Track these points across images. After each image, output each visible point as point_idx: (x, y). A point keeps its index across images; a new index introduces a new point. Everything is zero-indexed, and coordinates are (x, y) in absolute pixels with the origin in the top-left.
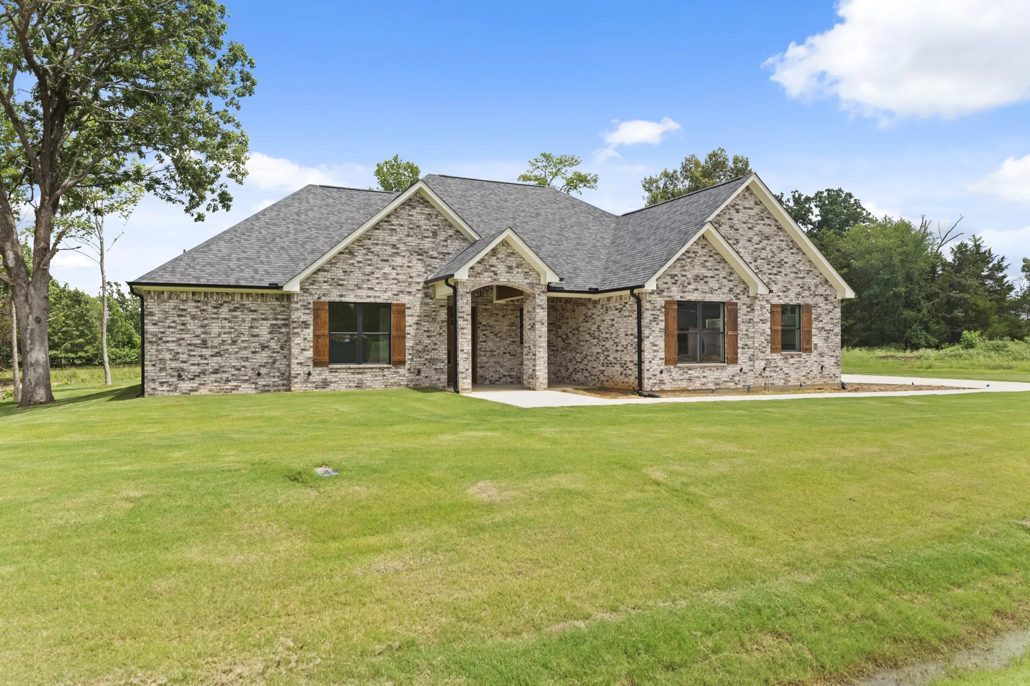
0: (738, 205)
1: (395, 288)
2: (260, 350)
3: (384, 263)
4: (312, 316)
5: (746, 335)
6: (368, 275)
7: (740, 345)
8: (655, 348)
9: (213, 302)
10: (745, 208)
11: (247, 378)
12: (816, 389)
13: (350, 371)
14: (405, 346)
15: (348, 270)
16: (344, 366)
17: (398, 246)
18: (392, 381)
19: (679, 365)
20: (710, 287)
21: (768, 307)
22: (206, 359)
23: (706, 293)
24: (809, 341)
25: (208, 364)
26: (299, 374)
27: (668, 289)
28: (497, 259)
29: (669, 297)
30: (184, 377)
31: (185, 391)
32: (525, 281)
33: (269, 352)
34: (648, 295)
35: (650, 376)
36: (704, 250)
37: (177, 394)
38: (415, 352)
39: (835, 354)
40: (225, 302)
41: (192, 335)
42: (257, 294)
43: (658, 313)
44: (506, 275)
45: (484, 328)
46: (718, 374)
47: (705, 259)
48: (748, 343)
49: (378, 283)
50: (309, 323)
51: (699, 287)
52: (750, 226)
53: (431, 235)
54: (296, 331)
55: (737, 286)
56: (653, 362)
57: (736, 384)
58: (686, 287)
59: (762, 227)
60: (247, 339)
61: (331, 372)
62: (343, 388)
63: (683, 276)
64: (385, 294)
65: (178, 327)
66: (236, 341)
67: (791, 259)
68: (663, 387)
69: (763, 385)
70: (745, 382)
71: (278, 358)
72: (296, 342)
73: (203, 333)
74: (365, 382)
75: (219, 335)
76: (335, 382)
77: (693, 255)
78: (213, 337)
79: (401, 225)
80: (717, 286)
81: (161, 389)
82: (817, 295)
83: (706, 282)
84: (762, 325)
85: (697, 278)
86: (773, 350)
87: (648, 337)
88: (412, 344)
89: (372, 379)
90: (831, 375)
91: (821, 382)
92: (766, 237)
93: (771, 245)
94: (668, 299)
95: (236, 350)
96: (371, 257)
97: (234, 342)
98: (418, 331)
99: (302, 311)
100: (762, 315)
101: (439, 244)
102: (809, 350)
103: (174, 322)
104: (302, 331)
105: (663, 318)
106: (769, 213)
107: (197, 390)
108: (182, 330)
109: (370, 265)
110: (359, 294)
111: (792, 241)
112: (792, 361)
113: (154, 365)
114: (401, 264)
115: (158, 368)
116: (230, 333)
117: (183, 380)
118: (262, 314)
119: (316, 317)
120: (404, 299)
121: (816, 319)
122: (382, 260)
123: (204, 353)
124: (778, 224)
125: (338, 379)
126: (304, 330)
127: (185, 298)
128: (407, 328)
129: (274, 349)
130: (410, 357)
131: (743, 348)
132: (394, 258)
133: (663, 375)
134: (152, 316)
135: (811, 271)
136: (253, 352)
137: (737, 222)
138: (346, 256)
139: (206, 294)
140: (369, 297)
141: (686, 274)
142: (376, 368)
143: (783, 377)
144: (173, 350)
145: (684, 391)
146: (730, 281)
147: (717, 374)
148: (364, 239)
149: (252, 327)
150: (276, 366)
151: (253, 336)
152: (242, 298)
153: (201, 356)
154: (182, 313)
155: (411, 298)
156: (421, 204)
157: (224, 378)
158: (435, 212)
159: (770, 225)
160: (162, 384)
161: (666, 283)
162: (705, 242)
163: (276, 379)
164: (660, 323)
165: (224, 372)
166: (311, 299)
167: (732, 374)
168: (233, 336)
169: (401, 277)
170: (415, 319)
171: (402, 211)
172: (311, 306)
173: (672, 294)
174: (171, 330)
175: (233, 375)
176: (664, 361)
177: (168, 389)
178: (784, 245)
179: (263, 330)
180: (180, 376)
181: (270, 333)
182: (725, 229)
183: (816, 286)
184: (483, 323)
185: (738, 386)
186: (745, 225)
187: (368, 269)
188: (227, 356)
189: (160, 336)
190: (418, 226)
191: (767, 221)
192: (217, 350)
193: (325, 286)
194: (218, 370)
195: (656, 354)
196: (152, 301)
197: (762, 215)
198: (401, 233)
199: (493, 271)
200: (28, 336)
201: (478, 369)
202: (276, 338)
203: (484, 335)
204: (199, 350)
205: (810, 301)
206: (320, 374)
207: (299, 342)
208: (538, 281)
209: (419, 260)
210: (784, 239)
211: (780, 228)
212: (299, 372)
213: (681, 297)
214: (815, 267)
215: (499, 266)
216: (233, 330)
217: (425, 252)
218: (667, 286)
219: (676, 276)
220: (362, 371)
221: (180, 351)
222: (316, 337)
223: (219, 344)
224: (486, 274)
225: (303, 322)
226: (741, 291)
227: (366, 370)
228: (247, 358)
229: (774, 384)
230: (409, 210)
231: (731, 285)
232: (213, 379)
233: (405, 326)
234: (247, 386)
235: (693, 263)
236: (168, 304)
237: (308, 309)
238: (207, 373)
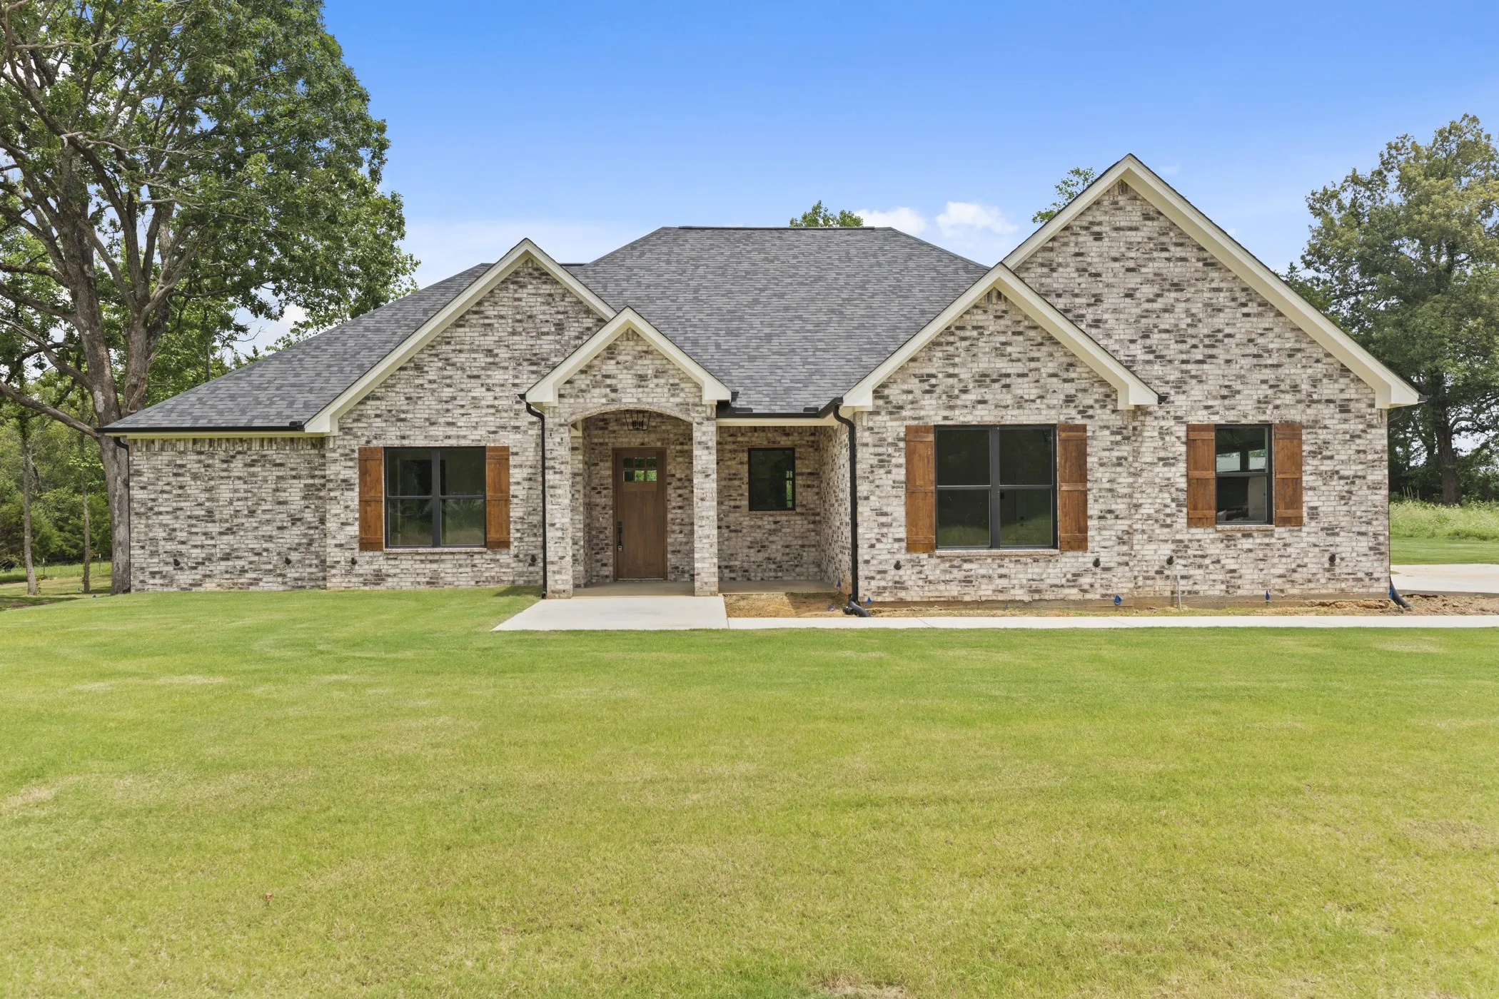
0: (1100, 224)
1: (492, 422)
2: (290, 524)
3: (473, 380)
4: (357, 470)
5: (1111, 490)
6: (446, 402)
7: (1094, 509)
8: (883, 519)
9: (222, 453)
10: (1117, 229)
11: (271, 567)
12: (1312, 605)
13: (418, 557)
14: (509, 517)
15: (413, 395)
16: (407, 550)
17: (496, 351)
18: (487, 574)
19: (938, 552)
20: (1015, 396)
21: (1181, 431)
22: (212, 538)
23: (1006, 407)
24: (1296, 501)
25: (215, 546)
26: (338, 562)
27: (912, 403)
28: (618, 363)
29: (915, 419)
30: (182, 565)
31: (184, 586)
32: (672, 400)
33: (303, 528)
34: (865, 417)
35: (872, 574)
36: (1002, 322)
37: (174, 589)
38: (526, 526)
39: (1371, 529)
40: (239, 453)
41: (193, 504)
42: (284, 439)
43: (891, 450)
44: (634, 390)
45: (679, 484)
46: (1036, 570)
47: (1003, 339)
48: (1113, 507)
49: (463, 415)
50: (352, 481)
51: (987, 397)
52: (1131, 264)
53: (553, 329)
54: (332, 494)
55: (1085, 390)
56: (878, 546)
57: (1085, 591)
58: (957, 397)
59: (1162, 264)
60: (270, 508)
61: (388, 559)
62: (406, 584)
63: (950, 376)
64: (475, 432)
65: (174, 492)
66: (254, 512)
67: (1242, 328)
68: (902, 594)
69: (1168, 594)
70: (1108, 587)
71: (317, 536)
72: (333, 512)
73: (208, 500)
74: (442, 575)
75: (231, 503)
76: (395, 575)
77: (975, 333)
78: (222, 506)
79: (502, 317)
80: (1034, 393)
81: (151, 581)
82: (1318, 402)
83: (1007, 386)
84: (1166, 469)
85: (983, 379)
86: (1192, 522)
87: (867, 498)
88: (521, 514)
89: (455, 570)
90: (1360, 575)
91: (1331, 588)
92: (1173, 285)
93: (1188, 300)
94: (915, 423)
95: (255, 525)
96: (451, 373)
97: (252, 513)
98: (531, 492)
99: (343, 464)
100: (1165, 449)
101: (568, 344)
102: (1296, 522)
103: (168, 484)
104: (342, 495)
105: (902, 460)
106: (1182, 234)
107: (200, 585)
108: (179, 495)
109: (449, 386)
110: (431, 433)
111: (1244, 290)
112: (1246, 544)
113: (143, 547)
114: (502, 382)
115: (148, 552)
116: (246, 499)
117: (182, 569)
118: (292, 469)
119: (363, 474)
120: (507, 439)
121: (1313, 454)
122: (470, 377)
123: (210, 530)
124: (1206, 255)
125: (398, 571)
126: (346, 493)
127: (182, 449)
128: (512, 488)
129: (310, 523)
130: (518, 535)
131: (1100, 518)
132: (489, 373)
133: (901, 572)
134: (140, 475)
135: (1299, 350)
136: (280, 528)
137: (1095, 260)
138: (411, 373)
139: (211, 441)
140: (449, 437)
141: (956, 371)
142: (460, 553)
143: (1221, 577)
144: (167, 525)
145: (953, 605)
146: (1065, 381)
147: (1034, 570)
148: (440, 343)
149: (277, 490)
150: (313, 549)
151: (280, 503)
152: (262, 446)
153: (205, 534)
154: (178, 471)
155: (519, 436)
156: (536, 278)
157: (238, 568)
158: (560, 291)
159: (1183, 259)
160: (153, 574)
161: (910, 392)
162: (1002, 306)
163: (314, 570)
164: (894, 470)
165: (238, 558)
166: (356, 444)
167: (1073, 571)
168: (250, 503)
169: (501, 403)
170: (526, 472)
171: (503, 294)
172: (356, 455)
173: (922, 413)
174: (165, 496)
175: (251, 563)
176: (904, 544)
177: (161, 581)
178: (1222, 298)
179: (294, 493)
180: (177, 563)
181: (304, 498)
182: (1065, 277)
183: (1315, 382)
184: (678, 476)
185: (1088, 596)
186: (1117, 265)
187: (447, 392)
188: (242, 533)
189: (150, 504)
190: (530, 317)
191: (1177, 252)
192: (227, 525)
193: (378, 423)
194: (229, 554)
195: (885, 530)
196: (139, 454)
197: (1164, 239)
198: (502, 328)
199: (609, 386)
200: (116, 505)
201: (669, 556)
202: (313, 506)
203: (680, 496)
204: (203, 524)
205: (1296, 415)
206: (370, 562)
207: (338, 512)
208: (697, 400)
209: (533, 372)
210: (1223, 285)
211: (1212, 264)
212: (338, 559)
213: (945, 418)
214: (1313, 342)
215: (620, 377)
216: (250, 495)
217: (543, 359)
218: (910, 397)
219: (934, 376)
220: (437, 557)
221: (177, 526)
222: (364, 502)
223: (231, 516)
224: (597, 391)
225: (344, 481)
226: (1097, 401)
227: (443, 557)
228: (271, 537)
229: (1196, 593)
230: (515, 291)
231: (1070, 389)
232: (223, 568)
233: (509, 484)
234: (271, 579)
235: (975, 350)
236: (160, 458)
237: (351, 460)
238: (214, 559)
